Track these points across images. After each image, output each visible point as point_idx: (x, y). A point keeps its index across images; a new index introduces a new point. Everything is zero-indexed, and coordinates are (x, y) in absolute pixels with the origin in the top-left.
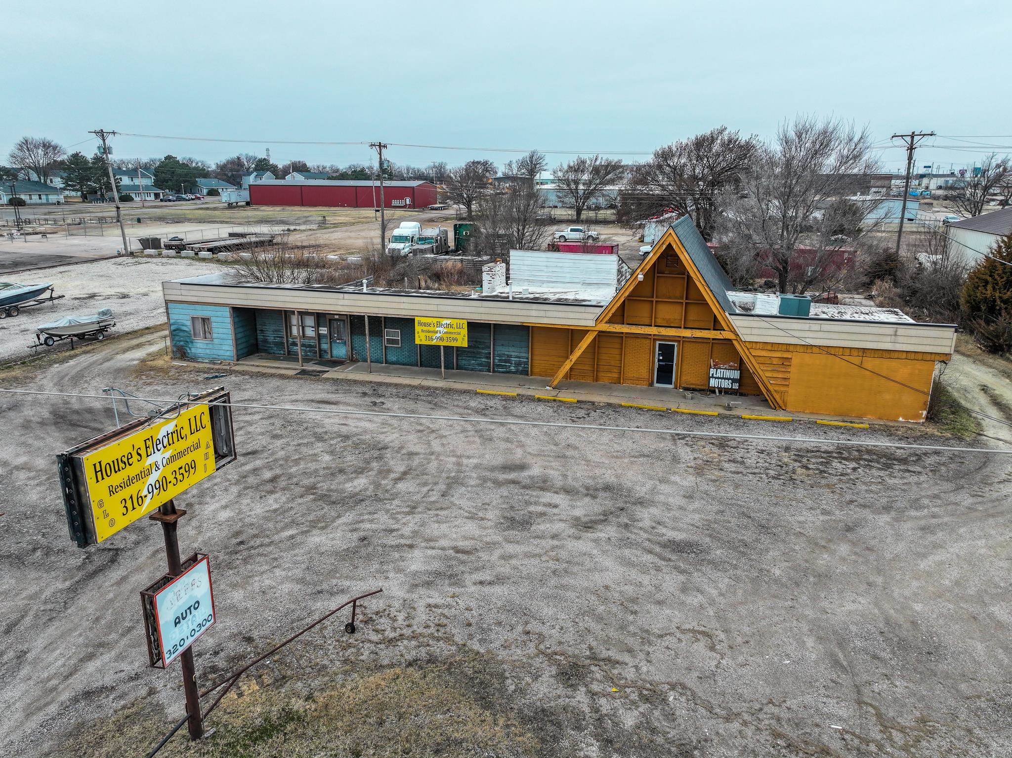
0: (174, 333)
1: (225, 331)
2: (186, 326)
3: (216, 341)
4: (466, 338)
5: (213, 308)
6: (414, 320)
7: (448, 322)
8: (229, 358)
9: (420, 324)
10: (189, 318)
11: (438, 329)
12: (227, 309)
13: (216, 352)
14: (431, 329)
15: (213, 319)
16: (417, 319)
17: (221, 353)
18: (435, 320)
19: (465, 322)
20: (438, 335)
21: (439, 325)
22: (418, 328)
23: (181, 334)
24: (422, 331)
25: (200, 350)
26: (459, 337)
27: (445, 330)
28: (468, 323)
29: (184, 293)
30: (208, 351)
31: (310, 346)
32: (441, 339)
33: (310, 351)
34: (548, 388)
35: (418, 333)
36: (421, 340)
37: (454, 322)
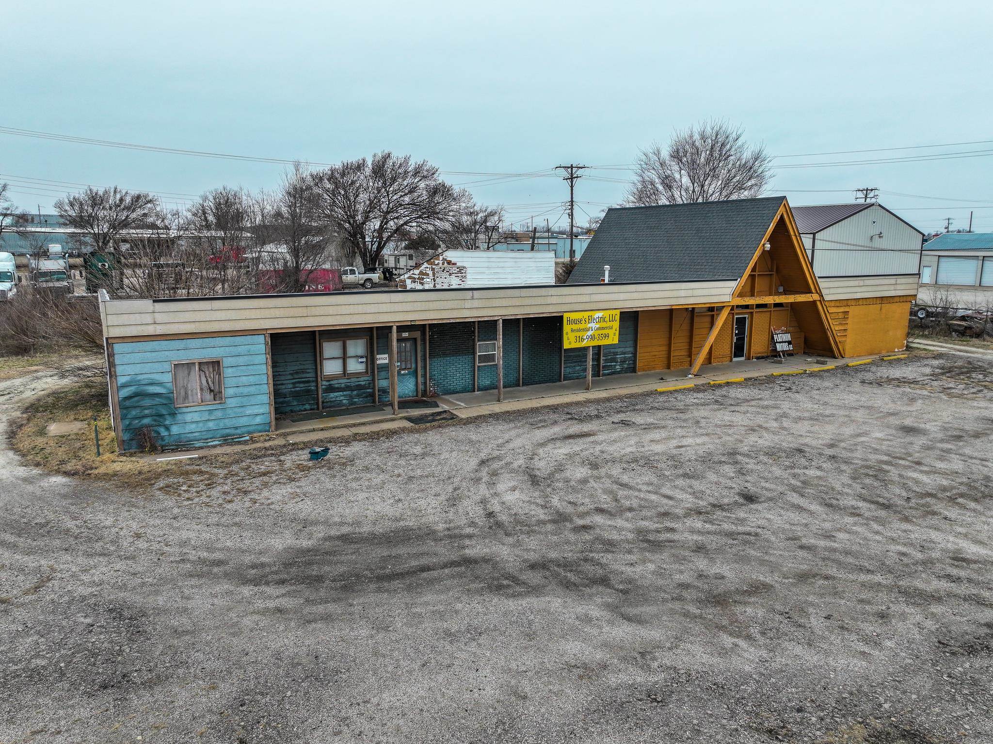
0: (128, 403)
1: (252, 379)
2: (160, 384)
3: (231, 402)
4: (617, 333)
5: (228, 340)
6: (562, 317)
7: (600, 314)
8: (260, 428)
9: (570, 321)
10: (167, 367)
11: (590, 325)
12: (261, 339)
13: (229, 423)
14: (582, 326)
15: (226, 362)
16: (566, 316)
17: (243, 421)
18: (586, 315)
19: (618, 312)
20: (590, 333)
21: (591, 319)
22: (567, 328)
23: (147, 402)
24: (572, 331)
25: (193, 426)
26: (610, 332)
27: (598, 326)
28: (621, 313)
29: (159, 318)
30: (211, 425)
31: (359, 387)
32: (592, 338)
33: (358, 396)
34: (690, 376)
35: (567, 334)
36: (570, 343)
37: (606, 314)
